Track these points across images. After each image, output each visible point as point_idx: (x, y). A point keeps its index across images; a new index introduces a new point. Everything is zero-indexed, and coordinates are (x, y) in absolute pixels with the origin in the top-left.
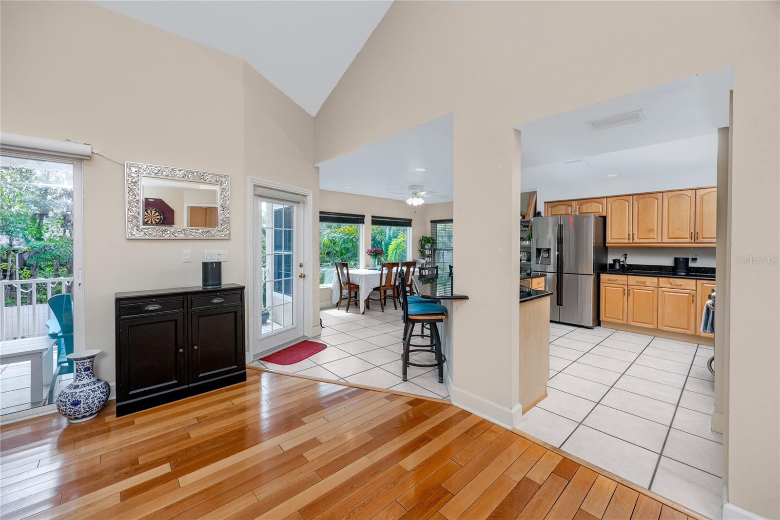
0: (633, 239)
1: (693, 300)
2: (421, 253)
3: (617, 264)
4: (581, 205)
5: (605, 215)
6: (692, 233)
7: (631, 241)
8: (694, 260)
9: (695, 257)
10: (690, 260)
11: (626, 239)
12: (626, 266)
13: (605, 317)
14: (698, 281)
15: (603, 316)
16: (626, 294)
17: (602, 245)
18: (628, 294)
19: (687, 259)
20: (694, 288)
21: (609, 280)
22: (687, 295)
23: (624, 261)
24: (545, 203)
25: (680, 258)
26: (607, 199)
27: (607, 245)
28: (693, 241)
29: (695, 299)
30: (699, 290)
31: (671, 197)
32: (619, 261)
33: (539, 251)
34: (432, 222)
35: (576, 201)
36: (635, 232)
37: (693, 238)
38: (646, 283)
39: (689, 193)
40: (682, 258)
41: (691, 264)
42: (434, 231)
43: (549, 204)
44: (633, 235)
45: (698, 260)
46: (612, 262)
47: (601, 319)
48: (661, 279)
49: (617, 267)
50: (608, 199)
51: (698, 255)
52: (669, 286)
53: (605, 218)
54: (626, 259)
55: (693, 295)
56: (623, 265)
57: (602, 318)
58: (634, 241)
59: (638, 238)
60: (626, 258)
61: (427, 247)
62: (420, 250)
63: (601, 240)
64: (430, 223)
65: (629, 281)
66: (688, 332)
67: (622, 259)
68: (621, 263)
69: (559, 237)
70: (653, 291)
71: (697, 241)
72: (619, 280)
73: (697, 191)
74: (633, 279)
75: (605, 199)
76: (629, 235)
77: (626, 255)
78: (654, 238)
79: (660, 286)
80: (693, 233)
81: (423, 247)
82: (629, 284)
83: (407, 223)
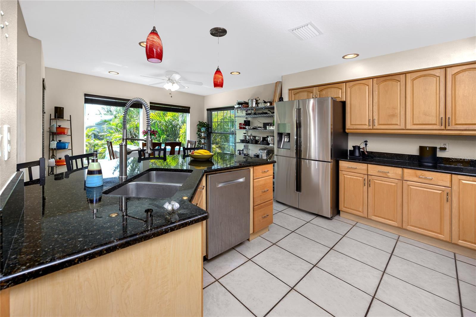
0: (373, 125)
1: (447, 199)
2: (198, 135)
3: (357, 151)
4: (321, 91)
5: (345, 100)
6: (442, 118)
7: (371, 127)
8: (443, 149)
9: (444, 147)
10: (438, 149)
11: (366, 125)
12: (366, 154)
13: (344, 207)
14: (453, 175)
15: (343, 206)
16: (366, 185)
17: (341, 131)
18: (369, 185)
19: (435, 149)
20: (449, 185)
21: (348, 168)
22: (440, 192)
23: (364, 148)
24: (290, 90)
25: (427, 147)
26: (346, 84)
27: (346, 131)
28: (443, 127)
29: (449, 198)
30: (455, 187)
31: (416, 78)
32: (359, 148)
33: (280, 135)
34: (208, 110)
35: (317, 87)
36: (376, 117)
37: (443, 124)
38: (389, 174)
39: (437, 72)
40: (429, 147)
41: (440, 154)
42: (210, 117)
43: (292, 91)
44: (373, 120)
45: (447, 150)
46: (352, 149)
47: (340, 209)
48: (406, 170)
49: (357, 154)
50: (348, 84)
51: (447, 144)
52: (416, 179)
53: (344, 104)
54: (366, 146)
55: (448, 194)
56: (363, 152)
57: (341, 207)
58: (375, 127)
59: (379, 125)
60: (366, 144)
61: (202, 130)
62: (197, 133)
63: (340, 126)
64: (207, 111)
65: (369, 171)
66: (441, 236)
67: (362, 146)
68: (361, 150)
69: (298, 122)
70: (397, 183)
71: (448, 128)
72: (358, 169)
73: (448, 69)
74: (374, 169)
75: (345, 83)
76: (369, 120)
77: (366, 141)
78: (397, 124)
79: (405, 179)
80: (444, 119)
81: (199, 130)
82: (369, 173)
83: (185, 110)
